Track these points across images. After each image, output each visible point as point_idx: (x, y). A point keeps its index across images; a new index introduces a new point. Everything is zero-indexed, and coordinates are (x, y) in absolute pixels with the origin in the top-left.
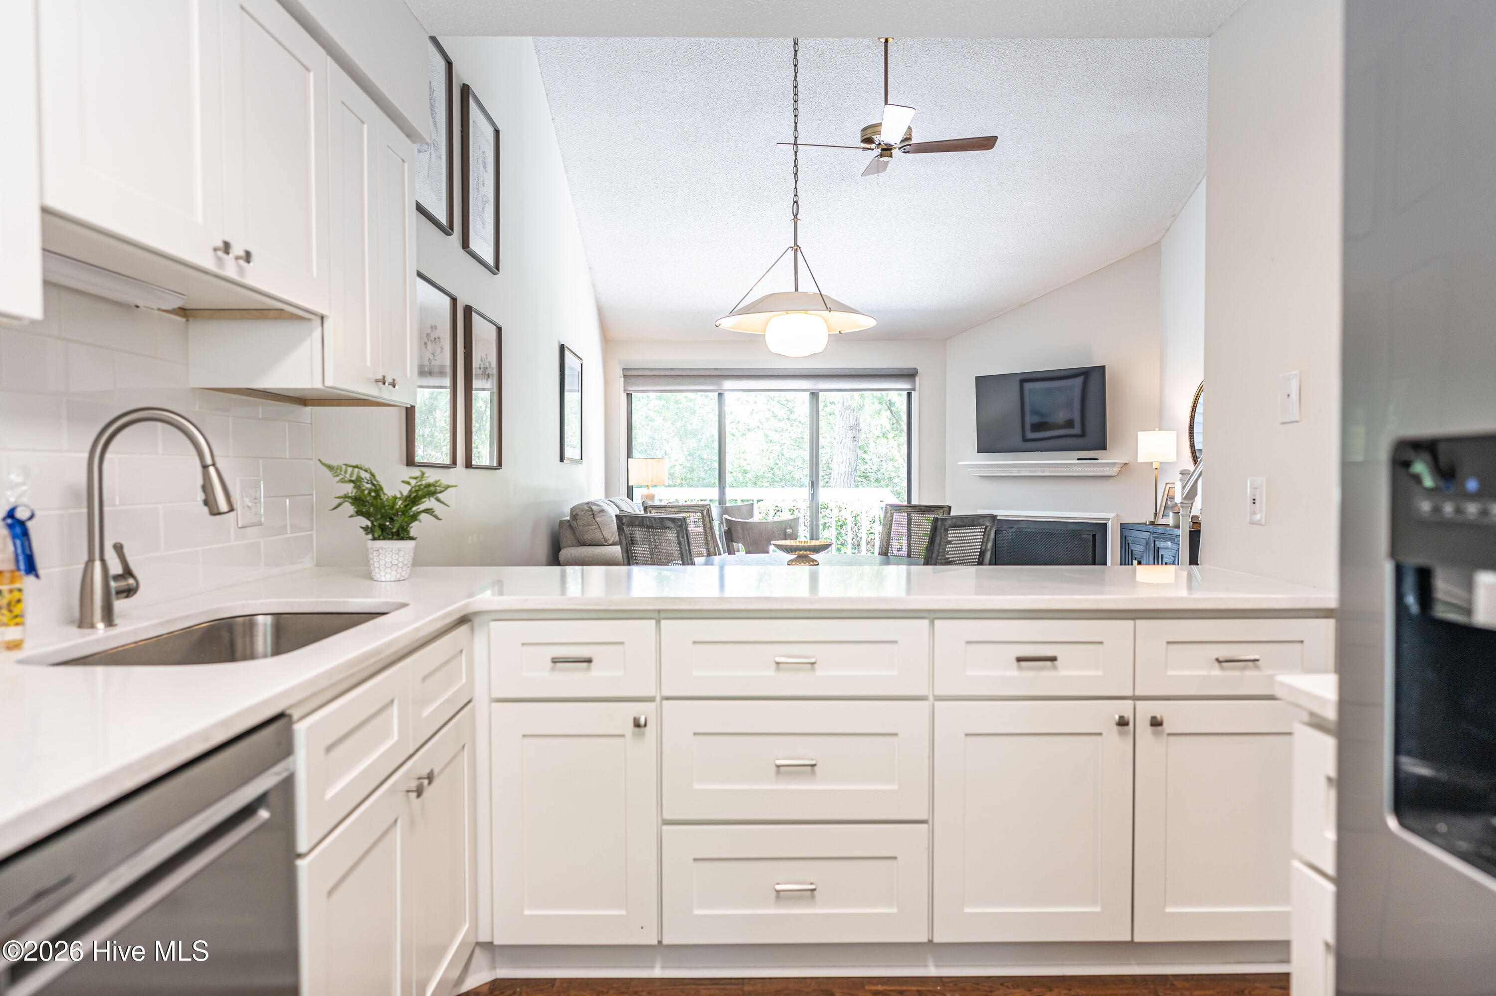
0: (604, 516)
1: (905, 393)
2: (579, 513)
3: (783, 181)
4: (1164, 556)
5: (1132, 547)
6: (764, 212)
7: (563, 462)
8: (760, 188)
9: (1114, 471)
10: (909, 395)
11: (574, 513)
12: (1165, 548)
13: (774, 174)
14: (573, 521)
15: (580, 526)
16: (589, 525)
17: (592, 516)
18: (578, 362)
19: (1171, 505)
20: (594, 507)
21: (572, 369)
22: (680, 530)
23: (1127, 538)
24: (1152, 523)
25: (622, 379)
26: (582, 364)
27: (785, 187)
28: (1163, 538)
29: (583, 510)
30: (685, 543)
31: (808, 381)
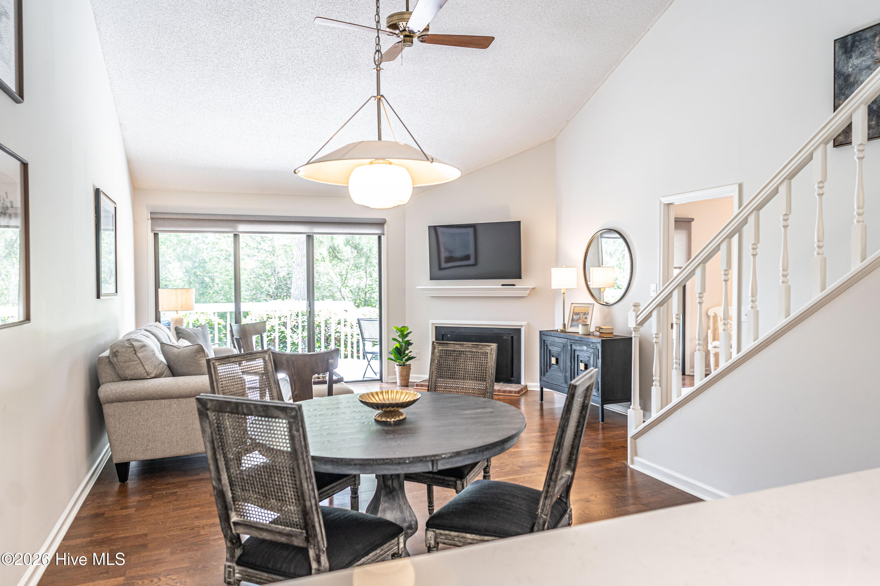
0: (146, 350)
1: (376, 237)
2: (120, 350)
3: (301, 63)
4: (579, 356)
5: (550, 348)
6: (282, 88)
7: (99, 298)
8: (281, 67)
9: (526, 293)
10: (380, 238)
11: (114, 350)
12: (581, 351)
13: (295, 56)
14: (113, 357)
15: (121, 362)
16: (130, 361)
17: (134, 352)
18: (113, 205)
19: (576, 319)
20: (135, 344)
21: (107, 211)
22: (294, 422)
23: (546, 342)
24: (562, 331)
25: (150, 221)
26: (115, 208)
27: (302, 68)
28: (579, 344)
29: (124, 347)
30: (300, 438)
31: (306, 226)
